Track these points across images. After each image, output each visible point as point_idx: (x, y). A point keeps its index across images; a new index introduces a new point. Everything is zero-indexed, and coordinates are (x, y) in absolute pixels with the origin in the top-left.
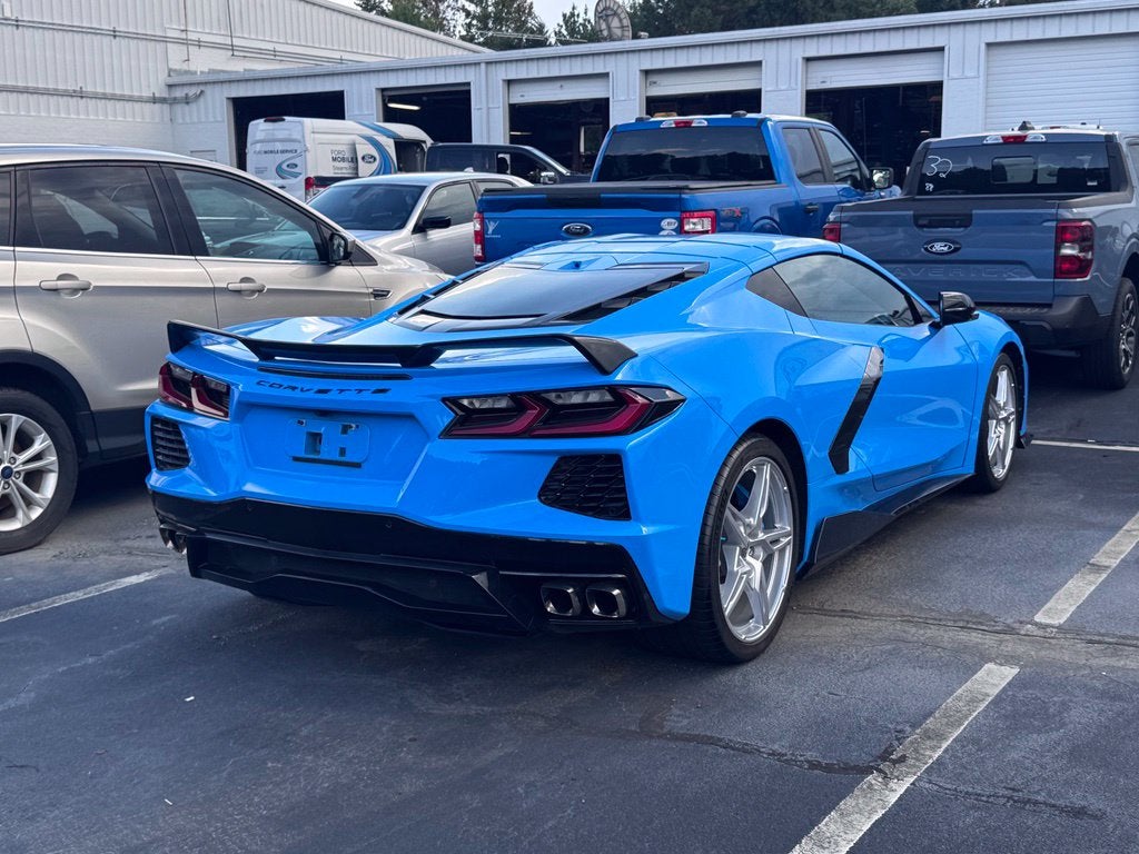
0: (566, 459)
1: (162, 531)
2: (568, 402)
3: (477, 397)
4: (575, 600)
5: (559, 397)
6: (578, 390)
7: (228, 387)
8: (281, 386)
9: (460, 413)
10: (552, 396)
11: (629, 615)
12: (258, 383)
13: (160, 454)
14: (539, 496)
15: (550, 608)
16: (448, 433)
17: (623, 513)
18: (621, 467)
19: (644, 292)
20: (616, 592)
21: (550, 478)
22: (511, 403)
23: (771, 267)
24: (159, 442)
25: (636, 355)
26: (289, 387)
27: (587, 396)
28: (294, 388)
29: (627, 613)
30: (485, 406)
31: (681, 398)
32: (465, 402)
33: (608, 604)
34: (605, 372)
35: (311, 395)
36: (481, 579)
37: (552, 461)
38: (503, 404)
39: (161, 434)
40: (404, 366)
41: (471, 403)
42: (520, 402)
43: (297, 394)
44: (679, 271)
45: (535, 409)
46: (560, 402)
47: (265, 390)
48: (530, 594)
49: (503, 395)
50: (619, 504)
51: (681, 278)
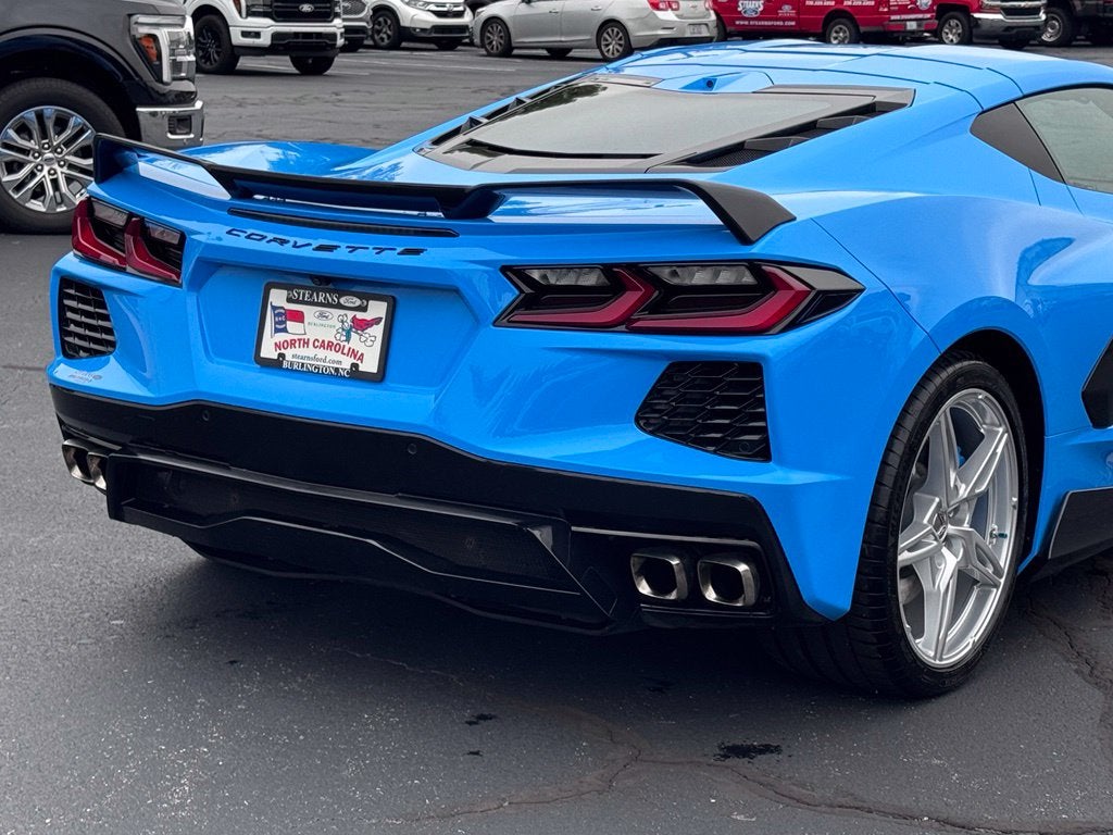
0: (679, 367)
1: (66, 449)
2: (687, 282)
3: (553, 267)
4: (681, 578)
5: (674, 274)
6: (703, 264)
7: (183, 237)
8: (264, 237)
9: (527, 290)
10: (665, 273)
11: (758, 605)
12: (229, 232)
13: (71, 334)
14: (637, 420)
15: (644, 588)
16: (507, 318)
17: (762, 453)
18: (761, 382)
19: (809, 129)
20: (742, 568)
21: (656, 392)
22: (603, 280)
23: (1013, 102)
24: (69, 315)
25: (795, 219)
26: (275, 240)
27: (716, 275)
28: (283, 242)
29: (758, 599)
30: (563, 282)
31: (859, 287)
32: (536, 275)
33: (729, 584)
34: (745, 240)
35: (307, 252)
36: (543, 535)
37: (660, 367)
38: (591, 280)
39: (73, 304)
40: (448, 217)
41: (544, 277)
42: (617, 278)
43: (287, 249)
44: (868, 101)
45: (639, 289)
46: (675, 281)
47: (241, 242)
48: (613, 562)
49: (591, 267)
50: (756, 437)
51: (870, 110)
